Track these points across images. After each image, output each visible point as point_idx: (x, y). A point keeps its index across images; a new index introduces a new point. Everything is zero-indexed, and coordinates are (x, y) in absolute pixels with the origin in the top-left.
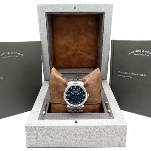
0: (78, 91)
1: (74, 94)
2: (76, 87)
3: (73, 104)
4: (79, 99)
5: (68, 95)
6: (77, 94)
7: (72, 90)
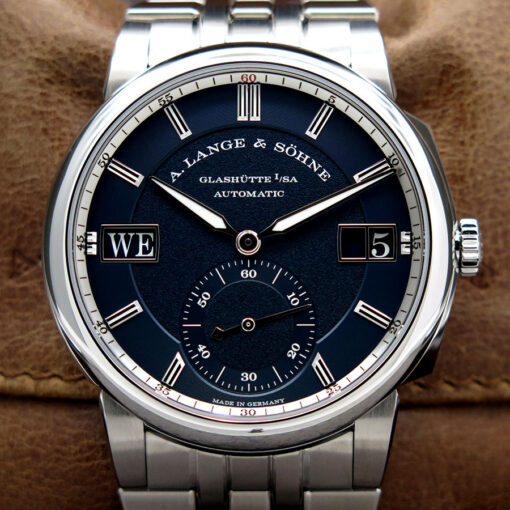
0: (288, 165)
1: (217, 222)
2: (249, 111)
3: (206, 396)
4: (301, 314)
5: (120, 246)
6: (281, 226)
7: (190, 148)
